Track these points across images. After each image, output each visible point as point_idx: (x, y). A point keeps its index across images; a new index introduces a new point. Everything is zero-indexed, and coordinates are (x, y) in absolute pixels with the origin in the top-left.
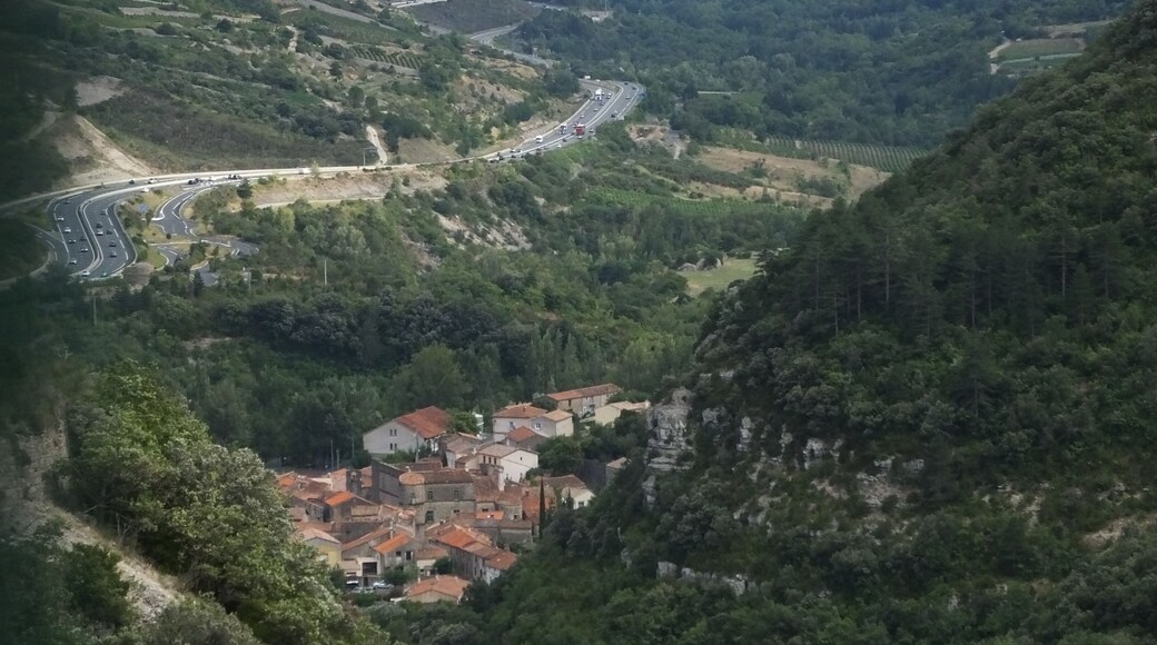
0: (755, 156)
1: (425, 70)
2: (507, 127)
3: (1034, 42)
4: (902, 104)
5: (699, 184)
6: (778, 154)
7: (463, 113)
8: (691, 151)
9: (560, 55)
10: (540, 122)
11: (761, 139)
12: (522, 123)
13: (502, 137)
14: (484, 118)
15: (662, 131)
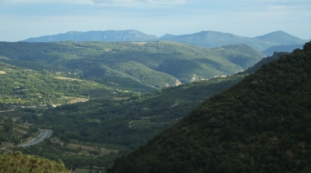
0: (79, 146)
1: (5, 127)
2: (24, 139)
3: (139, 121)
4: (110, 134)
5: (68, 152)
6: (84, 145)
7: (14, 136)
8: (65, 145)
9: (32, 123)
10: (31, 138)
11: (79, 142)
12: (27, 139)
13: (23, 141)
14: (19, 137)
15: (58, 140)
